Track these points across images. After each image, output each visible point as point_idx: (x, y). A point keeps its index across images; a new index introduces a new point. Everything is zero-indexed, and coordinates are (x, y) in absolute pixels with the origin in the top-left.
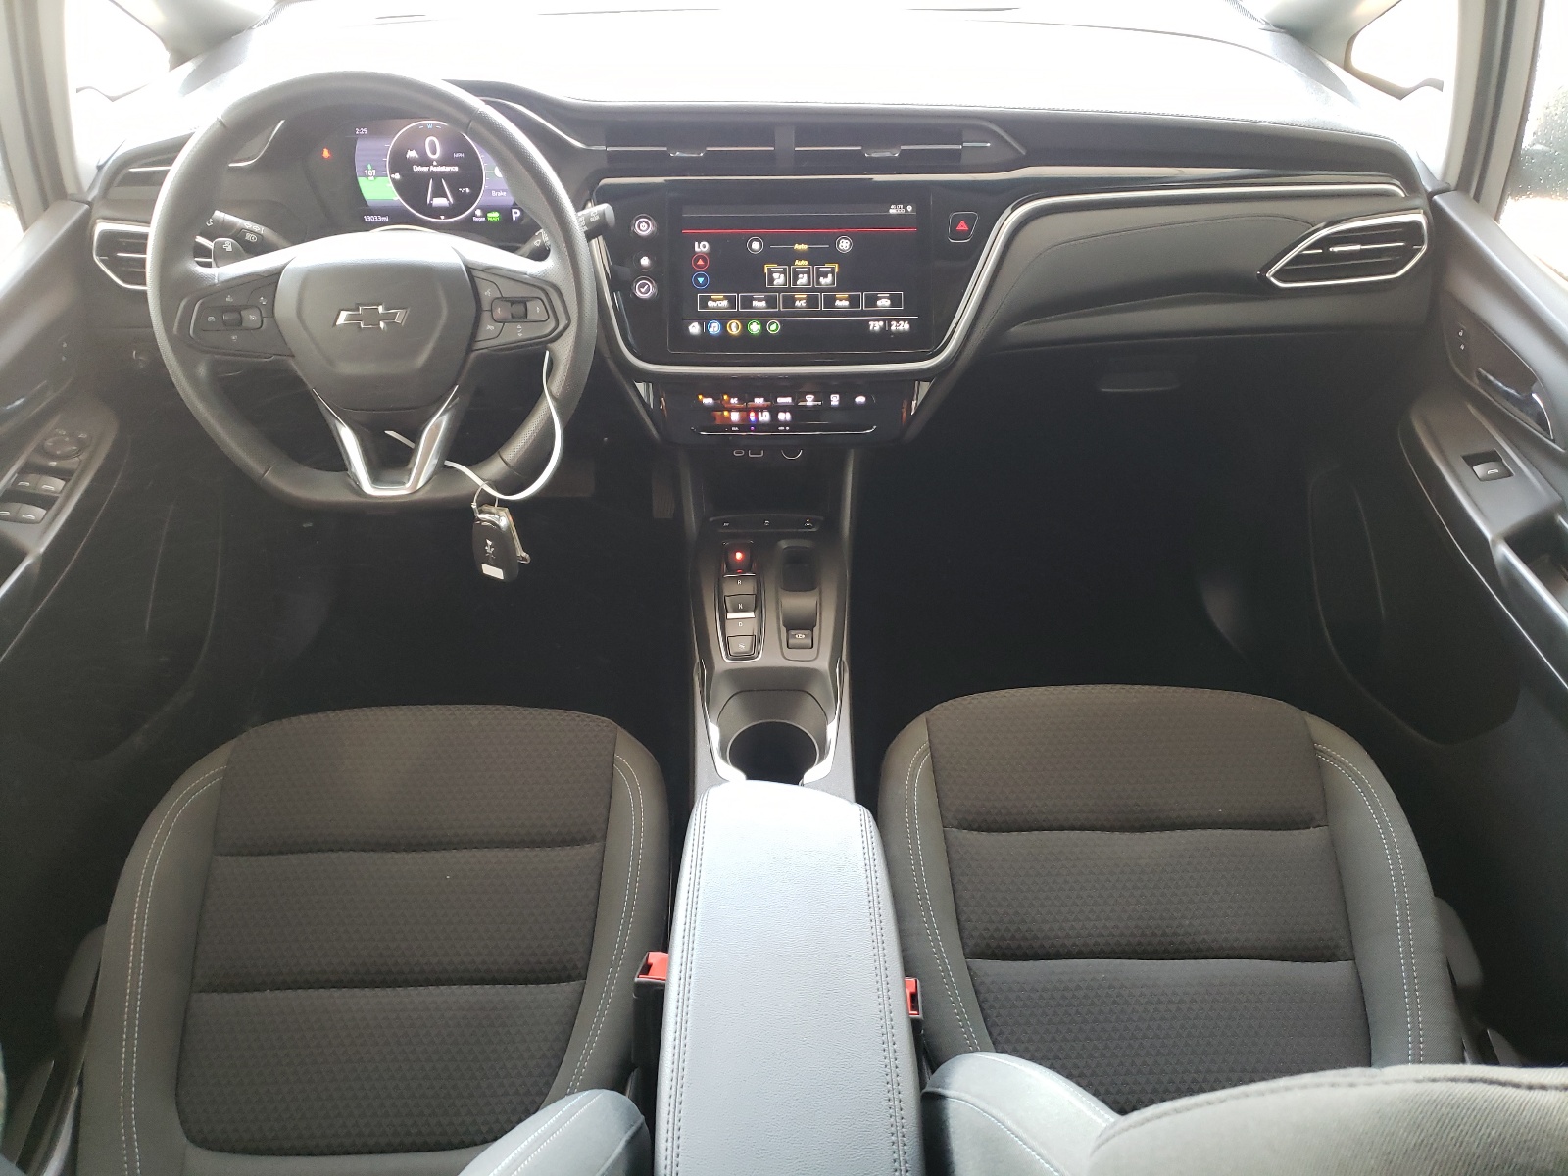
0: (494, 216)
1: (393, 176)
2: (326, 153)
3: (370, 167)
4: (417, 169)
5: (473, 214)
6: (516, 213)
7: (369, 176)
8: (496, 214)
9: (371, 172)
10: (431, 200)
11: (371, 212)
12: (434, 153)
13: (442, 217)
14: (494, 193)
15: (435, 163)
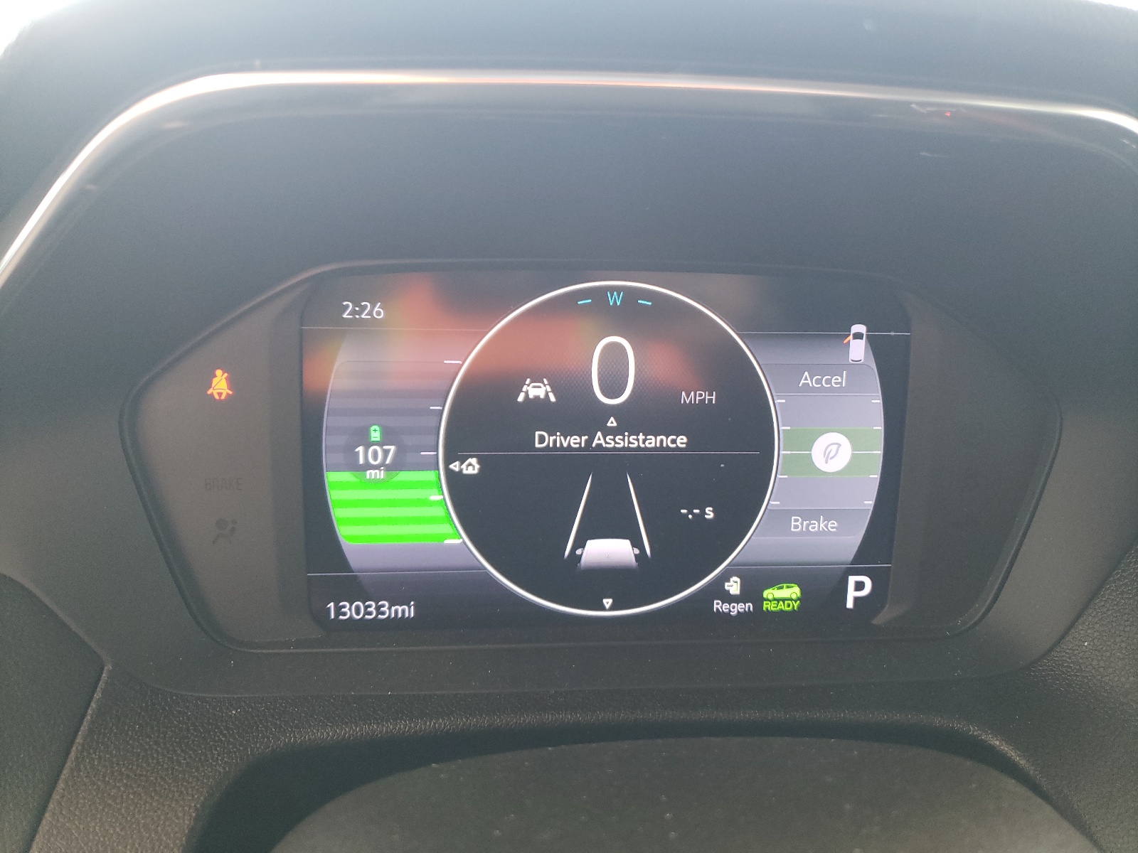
0: (783, 596)
1: (455, 466)
2: (220, 385)
3: (375, 434)
4: (544, 440)
5: (717, 591)
6: (860, 586)
7: (368, 466)
8: (793, 592)
9: (375, 452)
10: (580, 543)
11: (355, 588)
12: (613, 389)
13: (608, 602)
14: (797, 524)
15: (612, 423)
